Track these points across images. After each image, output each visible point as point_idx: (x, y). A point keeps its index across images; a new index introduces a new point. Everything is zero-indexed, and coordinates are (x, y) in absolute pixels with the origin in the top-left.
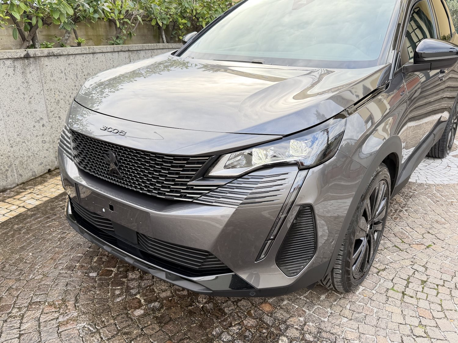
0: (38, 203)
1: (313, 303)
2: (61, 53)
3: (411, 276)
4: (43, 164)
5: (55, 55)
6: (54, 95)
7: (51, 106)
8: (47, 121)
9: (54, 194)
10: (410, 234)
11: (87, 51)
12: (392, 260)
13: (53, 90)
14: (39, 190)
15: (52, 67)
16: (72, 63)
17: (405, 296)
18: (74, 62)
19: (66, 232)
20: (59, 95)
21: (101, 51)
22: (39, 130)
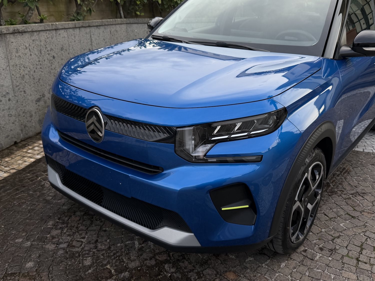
0: (6, 175)
1: (274, 271)
2: (26, 30)
3: (364, 243)
4: (10, 137)
5: (20, 31)
6: (19, 70)
7: (16, 81)
8: (13, 95)
9: (21, 166)
10: (361, 202)
11: (51, 28)
12: (345, 228)
13: (18, 66)
14: (6, 162)
15: (17, 43)
16: (36, 39)
17: (359, 262)
18: (37, 38)
19: (35, 204)
20: (24, 71)
21: (63, 27)
22: (6, 104)
